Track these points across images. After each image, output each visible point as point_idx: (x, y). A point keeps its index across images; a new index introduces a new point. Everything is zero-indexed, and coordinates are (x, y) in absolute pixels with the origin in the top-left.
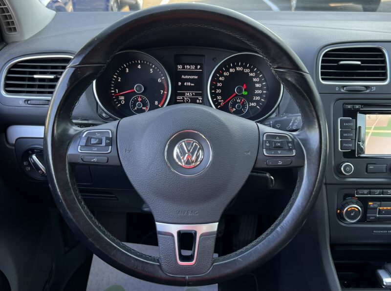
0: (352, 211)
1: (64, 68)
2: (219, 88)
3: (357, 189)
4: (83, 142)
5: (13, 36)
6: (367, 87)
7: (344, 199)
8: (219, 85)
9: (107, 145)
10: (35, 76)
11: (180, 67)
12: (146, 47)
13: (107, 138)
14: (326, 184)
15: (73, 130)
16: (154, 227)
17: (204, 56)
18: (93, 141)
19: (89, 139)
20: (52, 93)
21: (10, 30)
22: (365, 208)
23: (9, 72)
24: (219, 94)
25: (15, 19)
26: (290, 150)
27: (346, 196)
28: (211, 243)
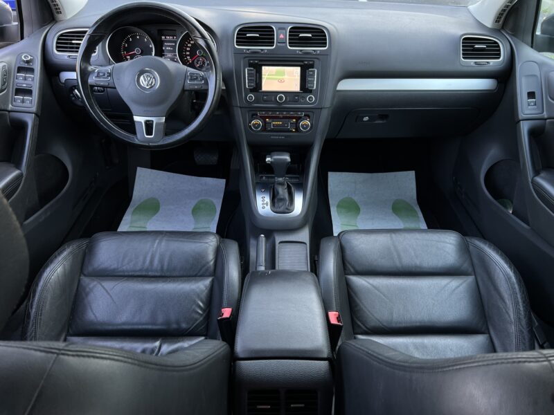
0: (256, 124)
1: (83, 36)
2: (188, 51)
3: (259, 111)
4: (96, 74)
5: (60, 16)
6: (262, 50)
7: (252, 117)
8: (188, 49)
9: (108, 76)
10: (73, 42)
11: (163, 37)
12: (139, 24)
13: (108, 73)
14: (241, 107)
15: (90, 68)
16: (133, 118)
17: (175, 30)
18: (101, 74)
19: (98, 73)
20: (77, 52)
21: (58, 13)
22: (265, 122)
23: (58, 39)
24: (188, 55)
25: (60, 6)
26: (201, 80)
27: (253, 115)
28: (162, 127)
